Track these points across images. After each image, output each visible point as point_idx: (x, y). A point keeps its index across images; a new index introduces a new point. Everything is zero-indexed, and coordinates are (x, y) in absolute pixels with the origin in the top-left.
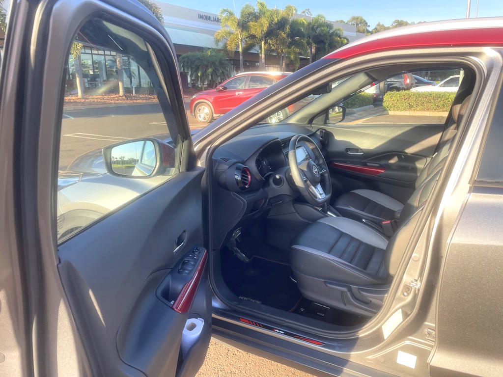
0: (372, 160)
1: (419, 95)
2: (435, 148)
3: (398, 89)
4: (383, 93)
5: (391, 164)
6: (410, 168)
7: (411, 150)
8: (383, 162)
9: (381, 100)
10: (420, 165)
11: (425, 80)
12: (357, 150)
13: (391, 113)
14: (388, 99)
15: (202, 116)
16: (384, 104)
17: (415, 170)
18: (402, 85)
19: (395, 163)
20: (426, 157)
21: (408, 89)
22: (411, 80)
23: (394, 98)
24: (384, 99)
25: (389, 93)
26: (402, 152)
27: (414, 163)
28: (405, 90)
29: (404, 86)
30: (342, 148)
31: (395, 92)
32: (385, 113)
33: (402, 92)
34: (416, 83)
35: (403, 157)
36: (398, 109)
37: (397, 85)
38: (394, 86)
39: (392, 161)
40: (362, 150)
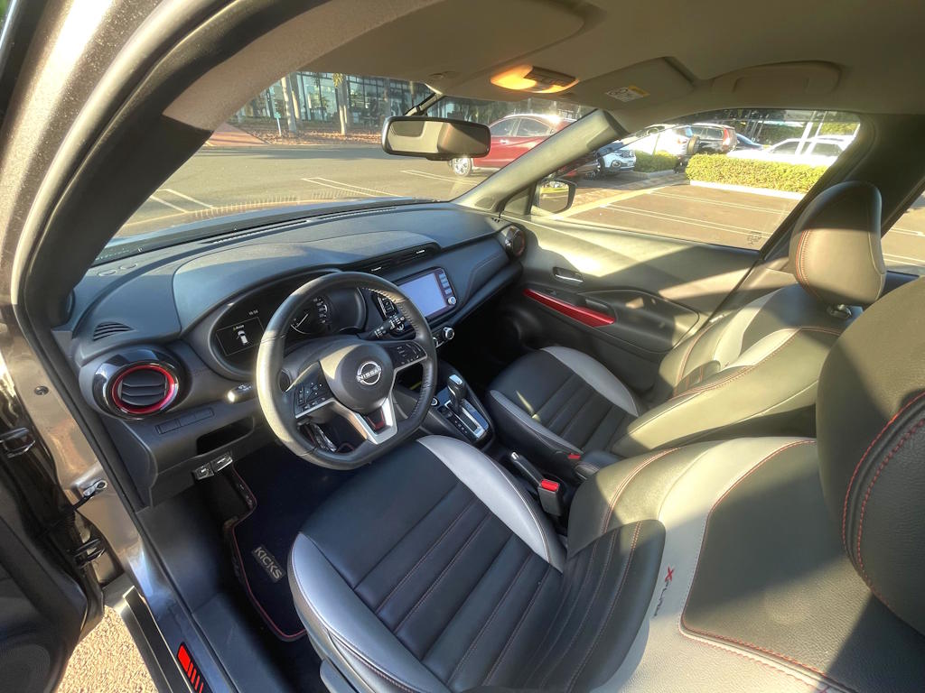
0: (598, 295)
1: (735, 163)
2: (722, 300)
3: (711, 151)
4: (690, 154)
5: (630, 309)
6: (662, 325)
7: (672, 293)
8: (616, 304)
9: (685, 164)
10: (684, 325)
11: (751, 142)
12: (573, 273)
13: (693, 183)
14: (694, 164)
15: (460, 166)
16: (688, 171)
17: (670, 331)
18: (719, 146)
19: (634, 310)
20: (698, 312)
21: (725, 152)
22: (733, 141)
23: (702, 164)
24: (690, 164)
25: (697, 155)
26: (655, 294)
27: (673, 320)
28: (720, 152)
29: (720, 148)
30: (547, 265)
31: (706, 155)
32: (686, 182)
33: (716, 156)
34: (738, 145)
35: (654, 301)
36: (703, 178)
37: (713, 146)
38: (708, 146)
39: (632, 305)
40: (579, 276)
